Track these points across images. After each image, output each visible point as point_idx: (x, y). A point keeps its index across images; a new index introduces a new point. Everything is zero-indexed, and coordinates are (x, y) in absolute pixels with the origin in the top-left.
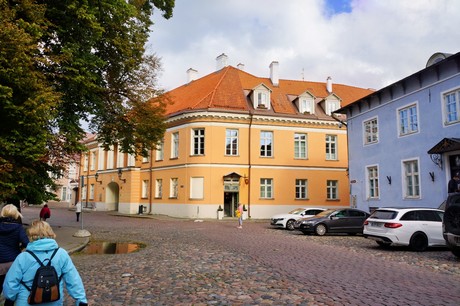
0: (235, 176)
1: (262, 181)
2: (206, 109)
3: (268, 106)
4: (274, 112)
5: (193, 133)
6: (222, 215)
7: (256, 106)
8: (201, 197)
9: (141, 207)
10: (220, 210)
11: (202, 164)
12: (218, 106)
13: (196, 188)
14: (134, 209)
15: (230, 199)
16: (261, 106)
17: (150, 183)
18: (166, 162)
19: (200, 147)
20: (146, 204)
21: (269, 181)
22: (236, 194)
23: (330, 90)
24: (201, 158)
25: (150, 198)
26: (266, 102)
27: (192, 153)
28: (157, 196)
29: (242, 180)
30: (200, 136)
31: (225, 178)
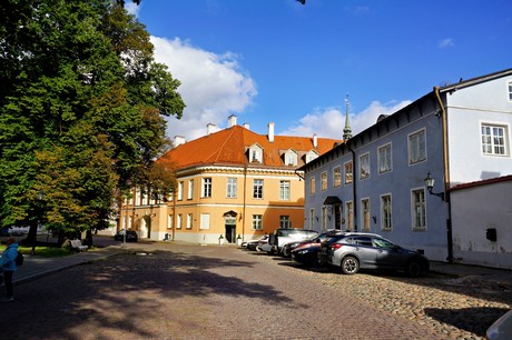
0: (233, 214)
1: (255, 216)
2: (212, 164)
3: (260, 160)
4: (265, 164)
5: (203, 181)
6: (224, 241)
7: (251, 160)
8: (207, 228)
9: (167, 235)
10: (221, 237)
11: (209, 204)
12: (222, 162)
13: (205, 221)
14: (161, 237)
15: (230, 229)
16: (255, 160)
17: (173, 216)
18: (185, 202)
19: (208, 192)
20: (170, 233)
21: (260, 217)
22: (234, 227)
23: (315, 144)
24: (208, 200)
25: (173, 228)
26: (259, 157)
27: (203, 195)
28: (179, 227)
29: (238, 216)
30: (208, 183)
31: (225, 215)
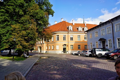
0: (65, 45)
1: (71, 45)
2: (59, 31)
3: (72, 30)
4: (73, 31)
5: (56, 36)
6: (63, 53)
7: (69, 30)
8: (58, 49)
9: (46, 51)
10: (62, 52)
11: (58, 42)
12: (62, 30)
13: (57, 47)
14: (45, 52)
15: (64, 49)
16: (70, 30)
17: (48, 46)
18: (51, 42)
19: (58, 39)
20: (47, 51)
21: (72, 45)
22: (66, 48)
23: (86, 25)
24: (58, 41)
25: (48, 49)
27: (56, 40)
28: (49, 49)
29: (67, 45)
30: (58, 37)
31: (63, 45)
